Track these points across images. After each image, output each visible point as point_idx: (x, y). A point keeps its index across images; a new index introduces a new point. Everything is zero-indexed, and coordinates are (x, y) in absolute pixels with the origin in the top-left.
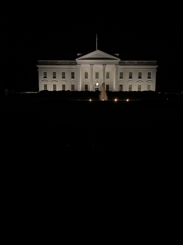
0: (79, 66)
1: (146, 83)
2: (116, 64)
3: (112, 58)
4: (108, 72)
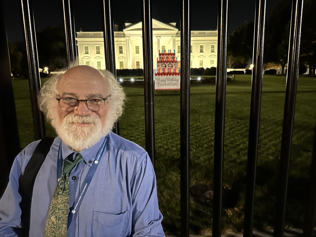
0: (128, 38)
1: (209, 58)
2: (173, 35)
3: (168, 28)
4: (164, 45)
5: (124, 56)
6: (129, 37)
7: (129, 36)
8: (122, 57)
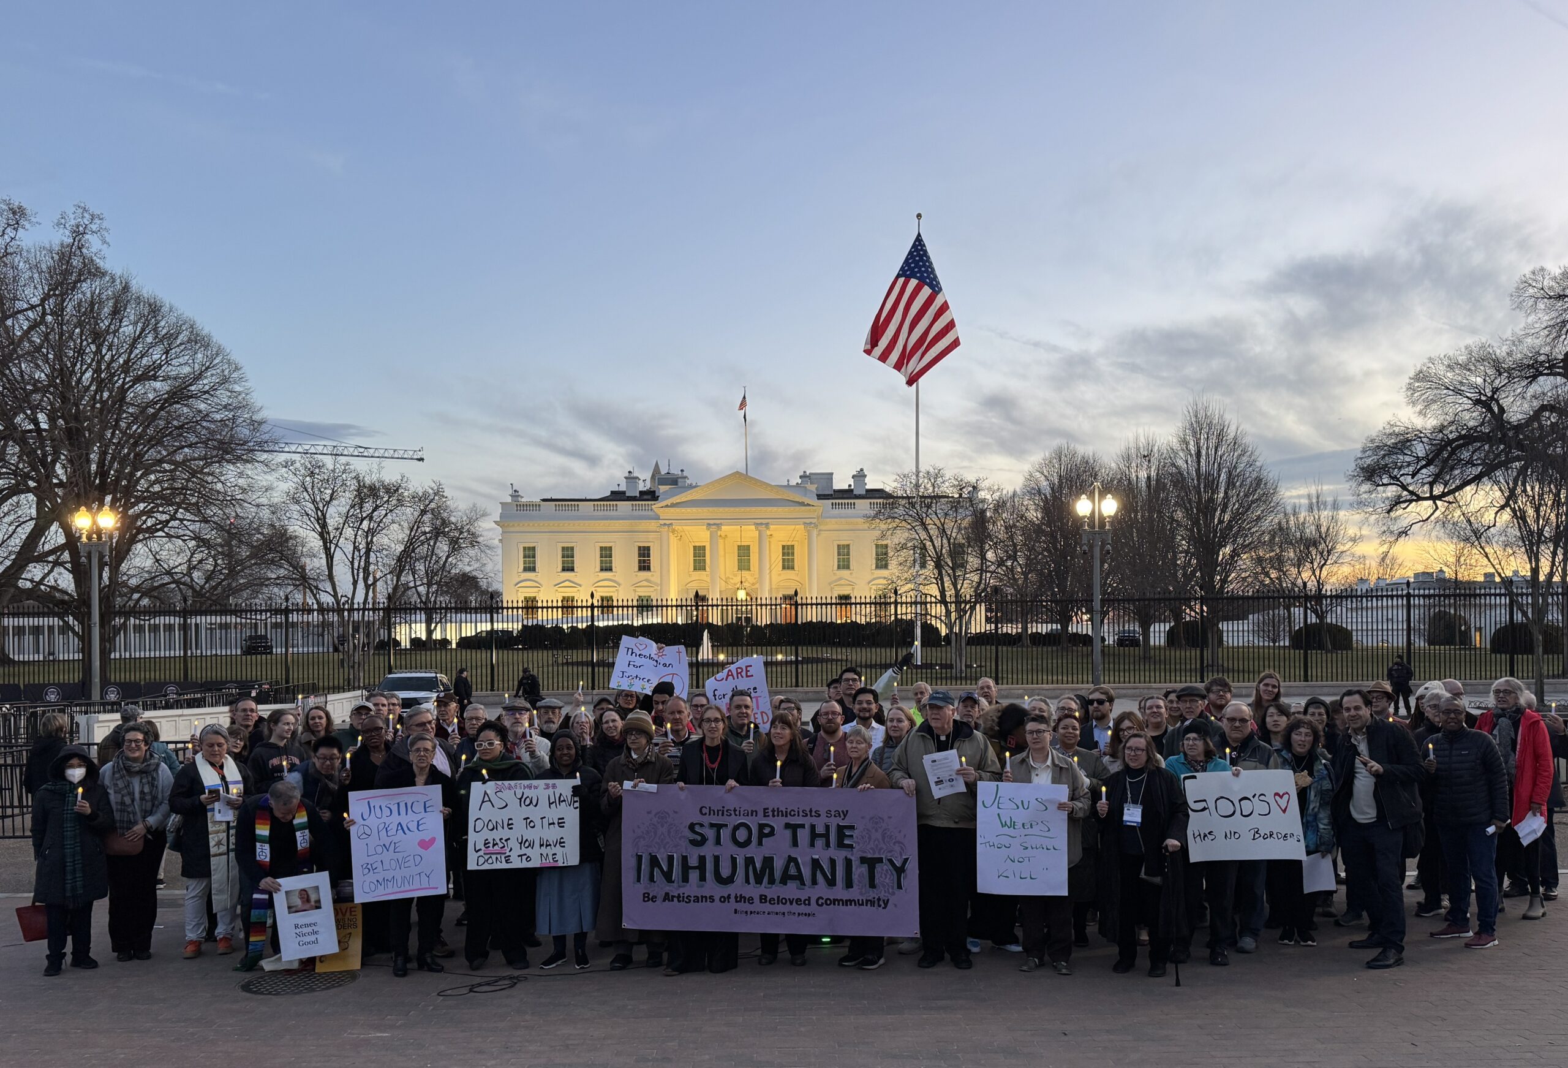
2: (808, 521)
4: (789, 543)
5: (652, 579)
6: (671, 524)
7: (668, 522)
8: (647, 580)
